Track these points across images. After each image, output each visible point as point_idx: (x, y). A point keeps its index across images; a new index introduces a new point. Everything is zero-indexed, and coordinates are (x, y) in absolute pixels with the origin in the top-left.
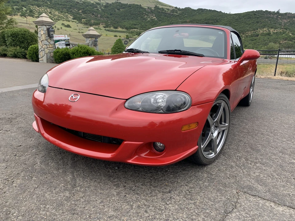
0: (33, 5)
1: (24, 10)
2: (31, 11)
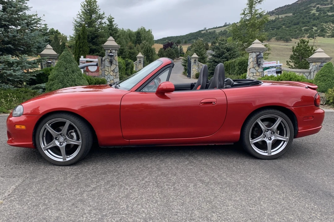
0: (326, 22)
1: (313, 30)
2: (323, 30)
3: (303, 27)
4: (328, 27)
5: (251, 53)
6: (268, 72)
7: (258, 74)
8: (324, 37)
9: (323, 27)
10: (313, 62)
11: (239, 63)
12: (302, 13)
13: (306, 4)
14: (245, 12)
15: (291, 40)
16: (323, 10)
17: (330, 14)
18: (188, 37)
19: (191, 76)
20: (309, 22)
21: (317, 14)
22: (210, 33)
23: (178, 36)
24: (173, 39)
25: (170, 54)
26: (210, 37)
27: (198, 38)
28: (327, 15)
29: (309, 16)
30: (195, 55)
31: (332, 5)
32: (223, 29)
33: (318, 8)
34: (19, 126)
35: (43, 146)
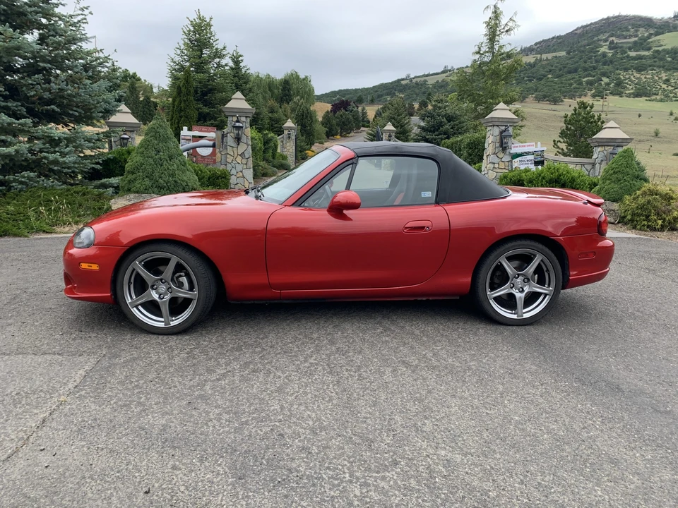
0: (626, 69)
1: (603, 83)
2: (619, 84)
3: (584, 77)
4: (629, 78)
5: (490, 128)
6: (520, 161)
7: (502, 165)
8: (621, 97)
9: (620, 78)
10: (599, 146)
11: (468, 144)
12: (583, 51)
13: (590, 35)
14: (482, 49)
15: (562, 101)
16: (621, 47)
17: (633, 54)
18: (376, 91)
19: (383, 165)
20: (594, 68)
21: (610, 53)
22: (417, 84)
23: (359, 89)
24: (348, 94)
25: (343, 122)
26: (417, 91)
27: (394, 94)
28: (628, 56)
29: (595, 56)
30: (390, 127)
31: (636, 39)
32: (440, 78)
33: (612, 42)
34: (88, 264)
35: (129, 300)
